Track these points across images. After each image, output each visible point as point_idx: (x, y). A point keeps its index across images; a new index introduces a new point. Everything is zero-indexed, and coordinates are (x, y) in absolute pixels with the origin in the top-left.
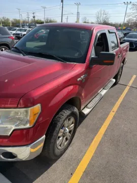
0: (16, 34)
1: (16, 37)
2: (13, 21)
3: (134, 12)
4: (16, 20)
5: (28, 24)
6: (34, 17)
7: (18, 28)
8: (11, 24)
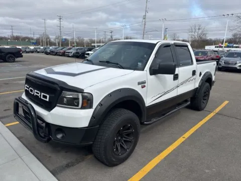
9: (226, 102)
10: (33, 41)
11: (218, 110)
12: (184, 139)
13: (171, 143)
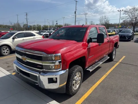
0: (46, 34)
1: (46, 36)
2: (43, 26)
3: (126, 16)
4: (45, 26)
5: (53, 28)
6: (57, 24)
7: (47, 31)
8: (42, 29)
9: (124, 57)
10: (11, 28)
11: (120, 61)
12: (106, 76)
13: (100, 78)
